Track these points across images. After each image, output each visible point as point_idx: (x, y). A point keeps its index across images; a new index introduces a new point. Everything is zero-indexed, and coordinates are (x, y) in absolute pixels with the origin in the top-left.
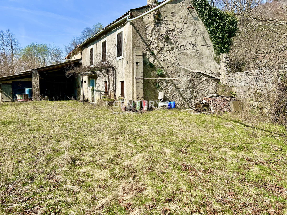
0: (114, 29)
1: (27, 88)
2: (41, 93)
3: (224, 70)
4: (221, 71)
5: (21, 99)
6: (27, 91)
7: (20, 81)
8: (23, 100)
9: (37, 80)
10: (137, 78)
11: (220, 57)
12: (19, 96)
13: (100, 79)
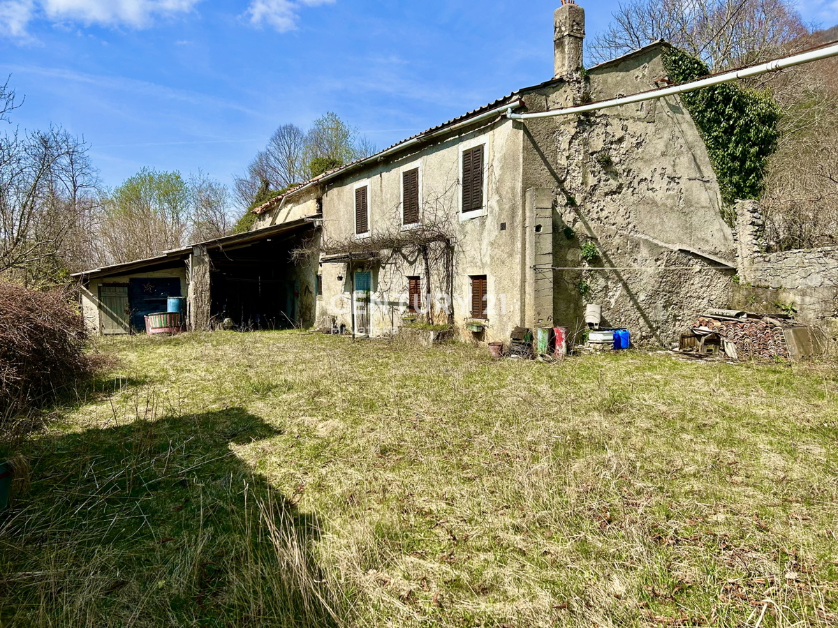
0: (452, 138)
1: (172, 295)
2: (213, 312)
3: (750, 243)
4: (739, 246)
5: (162, 327)
6: (172, 303)
7: (150, 276)
8: (167, 330)
9: (205, 274)
10: (537, 267)
11: (736, 210)
13: (392, 272)
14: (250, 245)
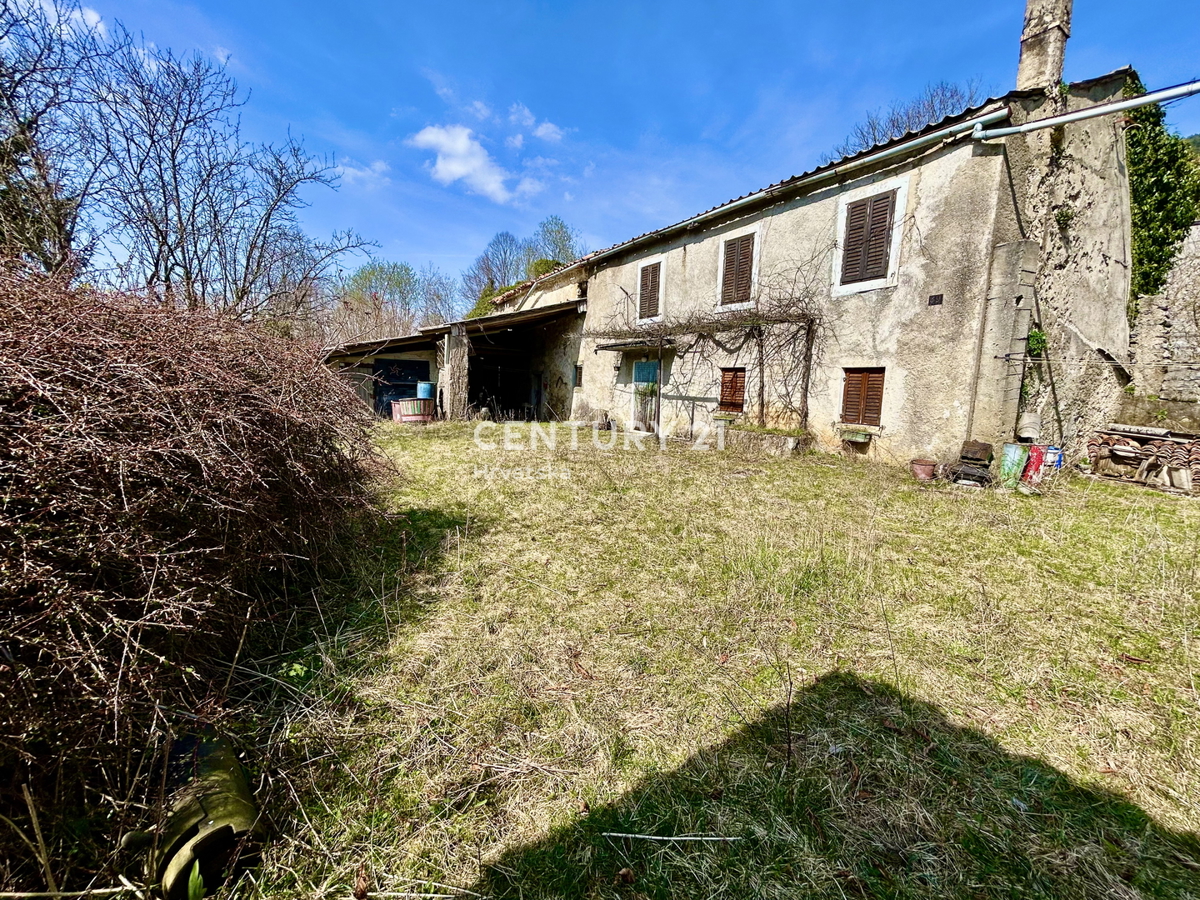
1: (422, 380)
2: (470, 400)
3: (1157, 347)
4: (1139, 351)
5: (415, 415)
6: (422, 388)
7: (397, 358)
8: (419, 418)
9: (463, 357)
10: (1011, 357)
11: (1138, 307)
12: (410, 406)
13: (695, 362)
14: (498, 332)
